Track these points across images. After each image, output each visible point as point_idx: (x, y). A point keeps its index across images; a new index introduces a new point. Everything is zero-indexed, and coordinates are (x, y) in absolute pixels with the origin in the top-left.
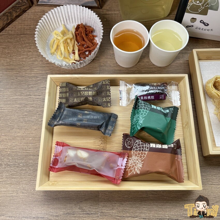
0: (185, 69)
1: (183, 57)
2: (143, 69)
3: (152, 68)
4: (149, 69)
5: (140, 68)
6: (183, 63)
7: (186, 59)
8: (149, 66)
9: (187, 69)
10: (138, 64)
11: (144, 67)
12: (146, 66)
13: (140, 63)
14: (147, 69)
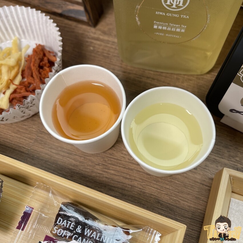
0: (200, 197)
1: (207, 168)
2: (114, 165)
3: (132, 170)
4: (125, 170)
5: (109, 162)
6: (199, 181)
7: (210, 176)
8: (127, 163)
9: (202, 198)
10: (110, 151)
11: (117, 163)
12: (123, 162)
13: (114, 152)
14: (122, 169)
